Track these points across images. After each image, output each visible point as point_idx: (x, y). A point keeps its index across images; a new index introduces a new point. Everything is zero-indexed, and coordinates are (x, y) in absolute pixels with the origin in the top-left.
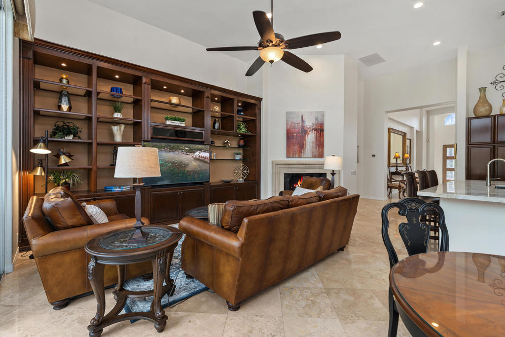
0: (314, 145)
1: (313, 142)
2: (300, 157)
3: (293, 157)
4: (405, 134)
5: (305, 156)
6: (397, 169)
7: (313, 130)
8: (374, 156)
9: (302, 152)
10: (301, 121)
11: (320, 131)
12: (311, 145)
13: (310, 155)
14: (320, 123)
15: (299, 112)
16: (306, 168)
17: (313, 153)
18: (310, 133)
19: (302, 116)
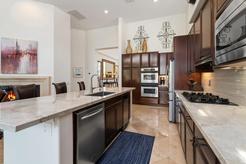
0: (28, 65)
1: (27, 63)
2: (14, 73)
3: (7, 73)
4: (115, 63)
5: (19, 73)
6: (107, 81)
7: (27, 54)
8: (89, 73)
9: (16, 70)
10: (16, 46)
11: (34, 55)
12: (26, 64)
13: (24, 71)
14: (33, 49)
15: (14, 39)
16: (20, 82)
17: (27, 70)
18: (24, 55)
19: (17, 42)
